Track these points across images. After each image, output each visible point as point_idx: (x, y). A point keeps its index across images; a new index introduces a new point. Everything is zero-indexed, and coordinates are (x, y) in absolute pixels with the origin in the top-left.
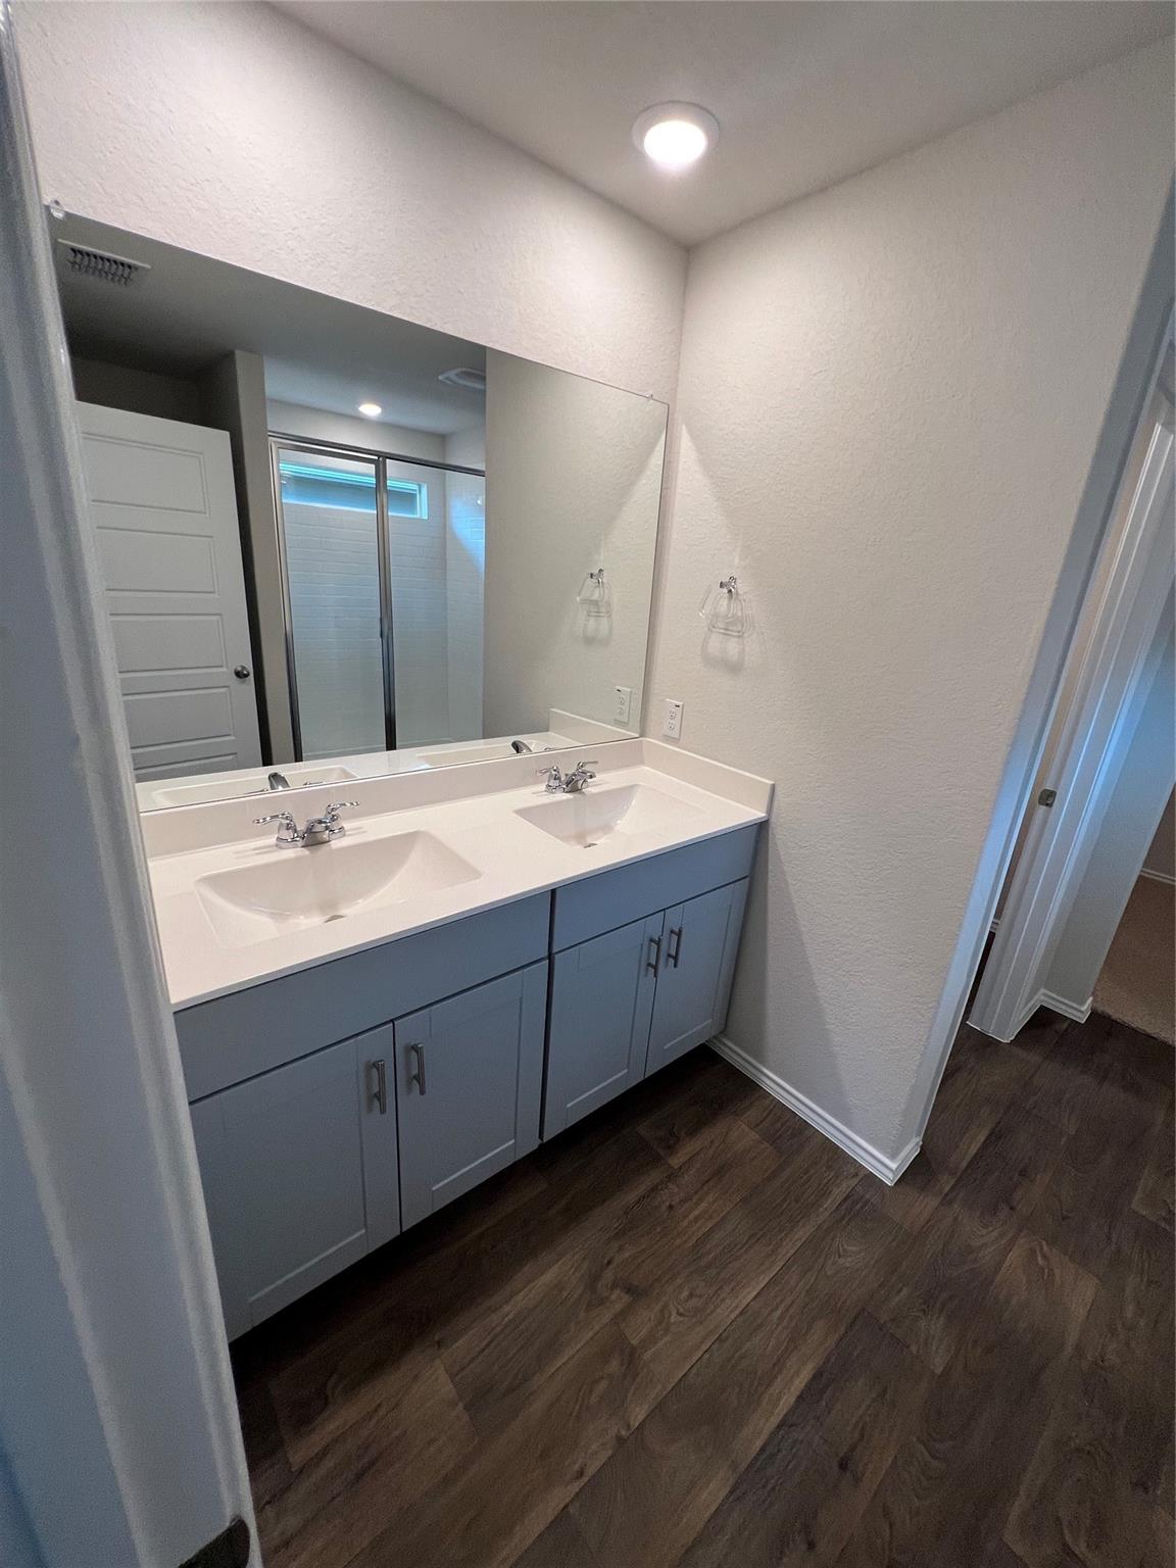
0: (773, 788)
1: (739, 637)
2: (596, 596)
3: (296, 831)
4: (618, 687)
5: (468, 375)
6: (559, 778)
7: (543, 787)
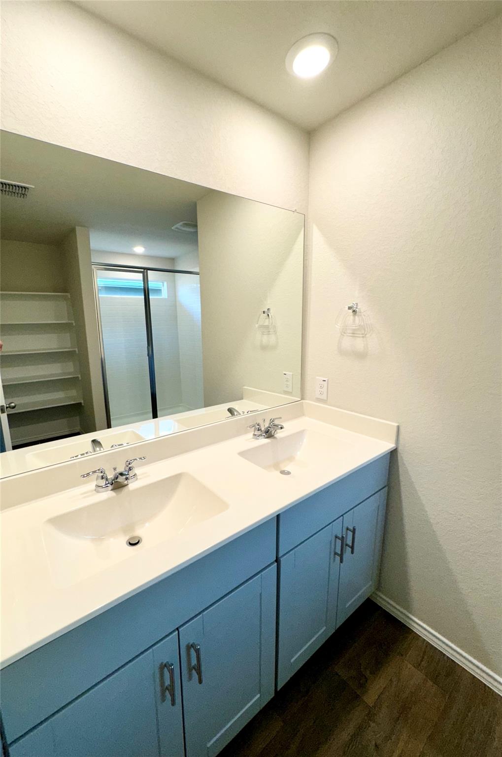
0: (398, 427)
1: (363, 337)
2: (266, 323)
3: (107, 480)
4: (285, 373)
5: (186, 225)
6: (261, 430)
7: (251, 435)
